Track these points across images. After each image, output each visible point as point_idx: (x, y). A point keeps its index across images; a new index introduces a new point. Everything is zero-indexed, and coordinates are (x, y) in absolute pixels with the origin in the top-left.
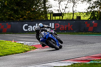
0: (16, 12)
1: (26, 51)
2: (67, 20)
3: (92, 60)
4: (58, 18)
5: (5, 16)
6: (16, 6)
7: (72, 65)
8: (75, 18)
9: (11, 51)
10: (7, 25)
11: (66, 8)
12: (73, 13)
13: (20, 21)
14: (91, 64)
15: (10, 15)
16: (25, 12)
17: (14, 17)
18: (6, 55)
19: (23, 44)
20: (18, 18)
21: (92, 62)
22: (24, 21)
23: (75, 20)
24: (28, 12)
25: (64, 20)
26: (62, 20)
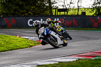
0: (21, 7)
1: (31, 46)
2: (72, 16)
3: (96, 56)
4: (62, 13)
5: (10, 11)
7: (77, 60)
8: (80, 13)
9: (16, 46)
10: (12, 20)
11: (71, 3)
12: (78, 9)
13: (25, 16)
14: (96, 59)
15: (15, 10)
16: (30, 7)
17: (19, 12)
18: (11, 50)
19: (27, 39)
20: (23, 13)
21: (97, 58)
22: (29, 16)
23: (79, 16)
24: (32, 7)
25: (69, 16)
26: (67, 16)
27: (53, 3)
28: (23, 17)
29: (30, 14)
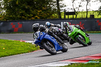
4: (71, 16)
5: (16, 15)
6: (28, 5)
11: (80, 6)
16: (37, 11)
18: (12, 55)
20: (30, 17)
22: (36, 20)
23: (88, 19)
24: (39, 11)
27: (62, 7)
28: (30, 21)
29: (36, 18)
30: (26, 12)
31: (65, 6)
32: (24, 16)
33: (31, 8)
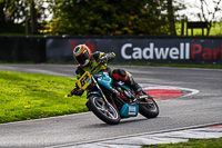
0: (107, 16)
2: (218, 38)
4: (198, 31)
5: (82, 25)
11: (216, 9)
13: (115, 37)
15: (94, 23)
16: (127, 18)
17: (102, 28)
20: (111, 30)
22: (125, 37)
24: (132, 18)
25: (212, 37)
26: (208, 37)
27: (177, 9)
28: (111, 38)
29: (126, 32)
30: (104, 17)
31: (184, 8)
32: (99, 26)
33: (114, 9)
